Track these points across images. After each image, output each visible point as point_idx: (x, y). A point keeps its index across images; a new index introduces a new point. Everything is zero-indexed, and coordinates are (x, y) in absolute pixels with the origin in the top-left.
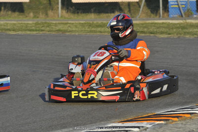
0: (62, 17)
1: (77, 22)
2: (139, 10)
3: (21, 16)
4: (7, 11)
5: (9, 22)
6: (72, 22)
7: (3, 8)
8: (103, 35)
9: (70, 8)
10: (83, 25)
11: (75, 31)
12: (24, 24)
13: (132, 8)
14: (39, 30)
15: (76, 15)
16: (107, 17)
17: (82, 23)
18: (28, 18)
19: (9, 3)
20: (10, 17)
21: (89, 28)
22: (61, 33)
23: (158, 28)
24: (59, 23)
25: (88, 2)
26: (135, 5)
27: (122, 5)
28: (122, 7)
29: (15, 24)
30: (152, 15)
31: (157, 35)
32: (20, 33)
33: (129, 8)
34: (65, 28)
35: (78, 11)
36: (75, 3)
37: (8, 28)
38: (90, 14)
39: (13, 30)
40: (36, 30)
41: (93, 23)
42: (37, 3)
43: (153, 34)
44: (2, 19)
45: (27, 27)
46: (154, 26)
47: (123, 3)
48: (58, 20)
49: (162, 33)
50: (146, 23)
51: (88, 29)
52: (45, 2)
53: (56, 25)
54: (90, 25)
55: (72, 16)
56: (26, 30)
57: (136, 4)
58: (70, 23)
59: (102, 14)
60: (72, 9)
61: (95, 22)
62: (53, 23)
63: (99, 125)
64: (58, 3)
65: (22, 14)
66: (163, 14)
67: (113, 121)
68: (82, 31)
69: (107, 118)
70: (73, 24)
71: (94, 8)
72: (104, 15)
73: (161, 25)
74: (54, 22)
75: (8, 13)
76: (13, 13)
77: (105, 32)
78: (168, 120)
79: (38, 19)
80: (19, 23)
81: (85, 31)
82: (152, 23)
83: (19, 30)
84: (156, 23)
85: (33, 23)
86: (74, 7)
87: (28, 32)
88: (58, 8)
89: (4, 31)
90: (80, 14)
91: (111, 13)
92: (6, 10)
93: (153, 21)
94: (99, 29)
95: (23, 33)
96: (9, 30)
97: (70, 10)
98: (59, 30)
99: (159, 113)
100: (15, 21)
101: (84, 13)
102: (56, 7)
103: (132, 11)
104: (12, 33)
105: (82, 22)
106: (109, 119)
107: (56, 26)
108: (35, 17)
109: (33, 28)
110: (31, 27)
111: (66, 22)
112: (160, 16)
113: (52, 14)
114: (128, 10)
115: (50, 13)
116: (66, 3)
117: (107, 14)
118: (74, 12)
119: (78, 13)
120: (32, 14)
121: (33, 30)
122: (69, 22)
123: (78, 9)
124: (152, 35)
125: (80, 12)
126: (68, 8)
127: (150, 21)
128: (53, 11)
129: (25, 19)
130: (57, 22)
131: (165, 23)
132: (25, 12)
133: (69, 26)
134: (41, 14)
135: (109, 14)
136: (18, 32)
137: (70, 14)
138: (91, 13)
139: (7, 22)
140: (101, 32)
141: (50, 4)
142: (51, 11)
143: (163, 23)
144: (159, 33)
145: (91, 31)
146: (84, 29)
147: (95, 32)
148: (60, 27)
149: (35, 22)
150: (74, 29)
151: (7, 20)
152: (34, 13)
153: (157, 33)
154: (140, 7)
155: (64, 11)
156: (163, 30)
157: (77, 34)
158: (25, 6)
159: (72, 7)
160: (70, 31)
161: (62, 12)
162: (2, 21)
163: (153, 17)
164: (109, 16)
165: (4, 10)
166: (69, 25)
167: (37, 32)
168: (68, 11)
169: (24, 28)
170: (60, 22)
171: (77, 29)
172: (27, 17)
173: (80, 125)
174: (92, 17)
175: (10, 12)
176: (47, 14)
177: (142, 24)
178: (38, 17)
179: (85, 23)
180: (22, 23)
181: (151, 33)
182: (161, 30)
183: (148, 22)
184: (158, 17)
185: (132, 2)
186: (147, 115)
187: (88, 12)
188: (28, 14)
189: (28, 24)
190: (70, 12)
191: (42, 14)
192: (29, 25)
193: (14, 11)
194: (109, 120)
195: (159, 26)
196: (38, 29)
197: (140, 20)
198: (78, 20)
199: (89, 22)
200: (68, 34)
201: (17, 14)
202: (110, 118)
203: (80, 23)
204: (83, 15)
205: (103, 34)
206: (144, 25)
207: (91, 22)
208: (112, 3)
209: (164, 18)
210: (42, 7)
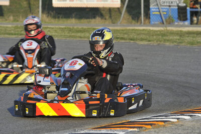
1: (57, 27)
2: (121, 16)
3: (0, 20)
6: (52, 26)
9: (51, 12)
10: (62, 30)
12: (4, 27)
13: (113, 14)
14: (18, 34)
15: (57, 19)
16: (88, 22)
17: (62, 28)
18: (8, 21)
23: (138, 35)
26: (116, 11)
30: (134, 22)
31: (136, 42)
35: (59, 15)
40: (15, 34)
41: (73, 28)
42: (18, 6)
43: (134, 40)
45: (6, 30)
46: (135, 33)
49: (142, 40)
50: (127, 30)
51: (68, 34)
52: (25, 6)
54: (70, 30)
56: (5, 34)
61: (75, 27)
64: (38, 7)
65: (1, 17)
66: (144, 20)
68: (61, 36)
70: (53, 28)
71: (75, 13)
73: (143, 32)
77: (84, 37)
78: (141, 127)
79: (18, 23)
81: (64, 36)
82: (133, 30)
84: (136, 30)
85: (12, 27)
86: (54, 12)
87: (8, 36)
88: (39, 12)
91: (92, 19)
94: (79, 34)
97: (51, 14)
99: (133, 120)
101: (65, 18)
102: (36, 10)
103: (113, 18)
108: (15, 20)
109: (12, 32)
110: (10, 31)
111: (46, 26)
112: (141, 23)
114: (109, 15)
116: (46, 7)
117: (88, 20)
118: (54, 17)
120: (11, 18)
121: (12, 34)
122: (49, 26)
123: (59, 14)
124: (132, 41)
126: (48, 13)
127: (131, 28)
129: (4, 22)
131: (146, 30)
132: (5, 15)
133: (49, 31)
135: (90, 20)
140: (81, 37)
141: (30, 7)
143: (143, 30)
144: (139, 39)
145: (70, 36)
146: (63, 34)
147: (74, 37)
149: (14, 26)
150: (54, 34)
152: (14, 16)
153: (137, 39)
154: (121, 13)
155: (45, 16)
156: (143, 37)
158: (5, 10)
159: (52, 11)
161: (42, 17)
163: (135, 24)
166: (49, 29)
167: (16, 36)
168: (48, 16)
169: (3, 31)
171: (56, 34)
172: (6, 20)
174: (73, 22)
177: (122, 30)
178: (18, 21)
179: (65, 28)
180: (1, 27)
181: (131, 40)
182: (141, 36)
183: (128, 28)
184: (139, 23)
185: (114, 8)
186: (121, 122)
187: (69, 17)
188: (8, 17)
189: (7, 27)
190: (50, 17)
191: (22, 17)
192: (8, 29)
195: (139, 33)
196: (17, 32)
197: (120, 26)
199: (69, 27)
203: (60, 28)
205: (83, 39)
206: (125, 32)
207: (71, 27)
208: (94, 8)
209: (145, 25)
210: (22, 10)
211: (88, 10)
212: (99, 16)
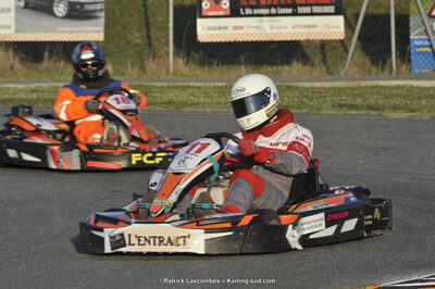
0: (175, 72)
1: (208, 84)
2: (346, 58)
4: (55, 61)
6: (198, 84)
7: (46, 54)
9: (193, 53)
10: (221, 90)
11: (204, 104)
13: (329, 54)
15: (207, 68)
16: (274, 72)
19: (61, 42)
20: (62, 73)
22: (173, 108)
23: (387, 98)
24: (169, 87)
25: (232, 40)
26: (335, 48)
27: (308, 47)
28: (309, 52)
30: (374, 69)
31: (384, 114)
34: (183, 96)
35: (212, 60)
36: (204, 43)
38: (236, 67)
42: (122, 43)
43: (377, 110)
44: (45, 79)
46: (378, 93)
47: (308, 42)
48: (167, 80)
49: (395, 108)
50: (360, 87)
52: (139, 41)
53: (162, 90)
55: (198, 71)
57: (338, 45)
58: (193, 87)
59: (264, 66)
60: (195, 55)
62: (157, 88)
64: (167, 44)
66: (397, 66)
68: (220, 103)
70: (200, 88)
71: (246, 54)
72: (267, 70)
73: (396, 92)
74: (159, 85)
75: (58, 64)
76: (69, 66)
79: (123, 78)
82: (373, 87)
86: (201, 52)
88: (168, 53)
90: (215, 66)
91: (282, 65)
92: (55, 58)
93: (375, 83)
97: (193, 58)
98: (169, 103)
99: (390, 284)
101: (223, 64)
102: (162, 51)
103: (329, 61)
105: (220, 84)
107: (162, 93)
108: (116, 73)
111: (185, 84)
112: (391, 71)
113: (155, 66)
114: (320, 57)
115: (150, 64)
116: (184, 42)
117: (275, 68)
118: (201, 63)
119: (211, 64)
122: (192, 84)
123: (211, 56)
124: (374, 113)
125: (215, 62)
126: (189, 55)
127: (370, 83)
128: (156, 60)
130: (166, 84)
131: (403, 87)
133: (192, 94)
134: (129, 66)
135: (280, 67)
137: (192, 66)
138: (239, 64)
139: (56, 85)
141: (150, 45)
142: (151, 59)
143: (398, 87)
144: (389, 108)
148: (171, 95)
150: (202, 100)
151: (55, 81)
152: (114, 64)
153: (384, 108)
154: (347, 51)
155: (180, 62)
156: (399, 101)
157: (208, 110)
159: (196, 52)
160: (193, 104)
161: (176, 63)
162: (45, 82)
163: (377, 74)
164: (280, 71)
165: (50, 57)
166: (191, 90)
168: (188, 61)
170: (171, 84)
171: (208, 100)
175: (62, 63)
176: (142, 67)
177: (351, 89)
178: (123, 74)
181: (373, 109)
182: (394, 101)
183: (364, 84)
184: (386, 73)
185: (331, 41)
187: (233, 63)
190: (193, 63)
191: (132, 66)
195: (388, 93)
197: (346, 80)
198: (211, 81)
200: (188, 110)
203: (215, 87)
204: (223, 68)
206: (357, 92)
208: (286, 42)
209: (399, 76)
210: (131, 52)
211: (274, 46)
212: (297, 60)
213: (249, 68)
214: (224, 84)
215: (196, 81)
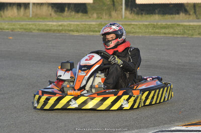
0: (125, 17)
1: (140, 23)
3: (84, 17)
5: (73, 23)
7: (66, 9)
8: (167, 37)
9: (134, 9)
10: (146, 26)
11: (138, 32)
12: (88, 24)
13: (197, 9)
15: (140, 16)
16: (172, 18)
17: (146, 25)
19: (73, 4)
20: (73, 18)
21: (153, 29)
25: (152, 3)
27: (187, 6)
28: (188, 8)
29: (78, 25)
32: (83, 34)
33: (195, 10)
34: (129, 29)
35: (142, 12)
36: (139, 4)
37: (72, 29)
38: (154, 15)
39: (76, 31)
41: (157, 24)
42: (101, 4)
44: (66, 20)
45: (90, 27)
47: (188, 4)
48: (122, 21)
51: (152, 31)
52: (109, 3)
54: (154, 26)
55: (136, 17)
56: (89, 31)
58: (134, 25)
59: (167, 15)
60: (135, 10)
61: (159, 23)
63: (162, 128)
64: (122, 4)
65: (85, 14)
67: (177, 124)
68: (146, 32)
69: (170, 121)
70: (137, 25)
71: (158, 10)
72: (168, 17)
75: (71, 13)
76: (77, 14)
77: (169, 34)
79: (101, 20)
80: (82, 24)
81: (149, 32)
83: (82, 31)
85: (96, 24)
86: (138, 9)
87: (92, 33)
88: (122, 9)
89: (67, 32)
90: (144, 15)
91: (175, 14)
92: (70, 10)
94: (163, 31)
95: (87, 34)
96: (73, 31)
97: (134, 11)
100: (78, 22)
101: (148, 14)
102: (119, 8)
103: (197, 13)
104: (75, 34)
105: (146, 23)
106: (172, 122)
108: (98, 18)
109: (96, 29)
110: (94, 28)
111: (129, 23)
113: (116, 15)
114: (193, 11)
115: (114, 14)
116: (130, 4)
117: (172, 16)
118: (138, 14)
119: (142, 14)
120: (95, 15)
121: (96, 31)
122: (133, 23)
123: (142, 10)
125: (144, 13)
126: (131, 10)
128: (117, 12)
129: (88, 20)
132: (89, 13)
133: (133, 28)
134: (104, 15)
135: (174, 16)
136: (81, 33)
137: (133, 15)
138: (155, 14)
139: (71, 23)
140: (165, 34)
141: (114, 5)
142: (114, 12)
145: (155, 33)
146: (147, 30)
147: (159, 33)
149: (98, 23)
150: (138, 31)
151: (70, 21)
152: (97, 14)
155: (128, 13)
157: (140, 35)
158: (89, 7)
159: (136, 8)
160: (133, 33)
161: (126, 13)
162: (66, 22)
164: (174, 18)
165: (68, 10)
166: (132, 26)
168: (131, 12)
169: (87, 29)
170: (124, 23)
171: (141, 31)
172: (90, 18)
173: (143, 128)
174: (156, 19)
175: (73, 13)
176: (110, 15)
178: (101, 18)
179: (149, 25)
180: (85, 24)
185: (198, 4)
187: (152, 13)
188: (92, 15)
189: (91, 25)
190: (134, 13)
191: (106, 15)
192: (93, 26)
193: (77, 12)
194: (172, 124)
198: (142, 22)
199: (153, 23)
200: (131, 35)
201: (80, 14)
202: (174, 121)
203: (144, 25)
204: (147, 16)
205: (167, 35)
207: (155, 24)
208: (177, 4)
210: (105, 8)
211: (172, 6)
212: (183, 12)
213: (160, 16)
214: (148, 23)
215: (135, 22)
